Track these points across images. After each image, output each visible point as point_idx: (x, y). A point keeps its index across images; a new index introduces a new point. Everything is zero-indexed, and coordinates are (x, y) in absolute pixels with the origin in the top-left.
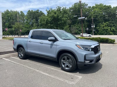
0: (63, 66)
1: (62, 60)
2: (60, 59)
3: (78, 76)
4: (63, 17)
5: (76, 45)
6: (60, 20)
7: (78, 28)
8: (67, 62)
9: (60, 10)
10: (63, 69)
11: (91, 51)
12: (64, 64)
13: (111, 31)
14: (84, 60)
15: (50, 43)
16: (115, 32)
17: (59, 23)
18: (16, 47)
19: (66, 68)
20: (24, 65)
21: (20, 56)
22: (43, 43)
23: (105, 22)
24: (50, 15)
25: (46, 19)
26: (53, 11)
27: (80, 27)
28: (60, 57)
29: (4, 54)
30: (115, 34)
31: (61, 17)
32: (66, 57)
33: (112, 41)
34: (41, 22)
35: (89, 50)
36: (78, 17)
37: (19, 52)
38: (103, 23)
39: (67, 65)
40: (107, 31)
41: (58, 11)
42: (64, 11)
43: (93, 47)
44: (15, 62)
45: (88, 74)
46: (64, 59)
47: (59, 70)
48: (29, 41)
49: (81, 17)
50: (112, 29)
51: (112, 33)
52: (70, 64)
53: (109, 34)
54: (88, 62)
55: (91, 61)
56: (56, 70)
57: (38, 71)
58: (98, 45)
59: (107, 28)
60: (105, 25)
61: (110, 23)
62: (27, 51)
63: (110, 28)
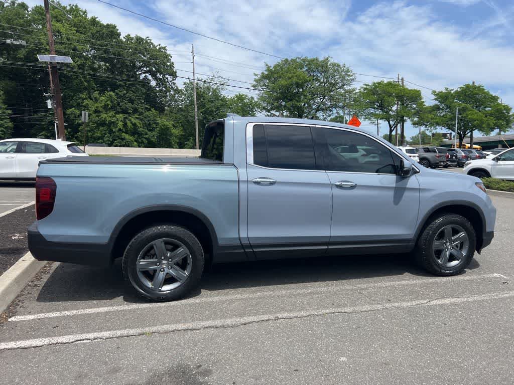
1: (436, 242)
5: (476, 184)
13: (126, 133)
16: (140, 134)
19: (450, 264)
23: (102, 92)
30: (142, 142)
32: (449, 228)
38: (96, 94)
39: (451, 254)
40: (111, 132)
50: (129, 124)
51: (132, 138)
53: (123, 143)
59: (110, 117)
60: (105, 105)
61: (120, 97)
62: (240, 238)
63: (121, 116)
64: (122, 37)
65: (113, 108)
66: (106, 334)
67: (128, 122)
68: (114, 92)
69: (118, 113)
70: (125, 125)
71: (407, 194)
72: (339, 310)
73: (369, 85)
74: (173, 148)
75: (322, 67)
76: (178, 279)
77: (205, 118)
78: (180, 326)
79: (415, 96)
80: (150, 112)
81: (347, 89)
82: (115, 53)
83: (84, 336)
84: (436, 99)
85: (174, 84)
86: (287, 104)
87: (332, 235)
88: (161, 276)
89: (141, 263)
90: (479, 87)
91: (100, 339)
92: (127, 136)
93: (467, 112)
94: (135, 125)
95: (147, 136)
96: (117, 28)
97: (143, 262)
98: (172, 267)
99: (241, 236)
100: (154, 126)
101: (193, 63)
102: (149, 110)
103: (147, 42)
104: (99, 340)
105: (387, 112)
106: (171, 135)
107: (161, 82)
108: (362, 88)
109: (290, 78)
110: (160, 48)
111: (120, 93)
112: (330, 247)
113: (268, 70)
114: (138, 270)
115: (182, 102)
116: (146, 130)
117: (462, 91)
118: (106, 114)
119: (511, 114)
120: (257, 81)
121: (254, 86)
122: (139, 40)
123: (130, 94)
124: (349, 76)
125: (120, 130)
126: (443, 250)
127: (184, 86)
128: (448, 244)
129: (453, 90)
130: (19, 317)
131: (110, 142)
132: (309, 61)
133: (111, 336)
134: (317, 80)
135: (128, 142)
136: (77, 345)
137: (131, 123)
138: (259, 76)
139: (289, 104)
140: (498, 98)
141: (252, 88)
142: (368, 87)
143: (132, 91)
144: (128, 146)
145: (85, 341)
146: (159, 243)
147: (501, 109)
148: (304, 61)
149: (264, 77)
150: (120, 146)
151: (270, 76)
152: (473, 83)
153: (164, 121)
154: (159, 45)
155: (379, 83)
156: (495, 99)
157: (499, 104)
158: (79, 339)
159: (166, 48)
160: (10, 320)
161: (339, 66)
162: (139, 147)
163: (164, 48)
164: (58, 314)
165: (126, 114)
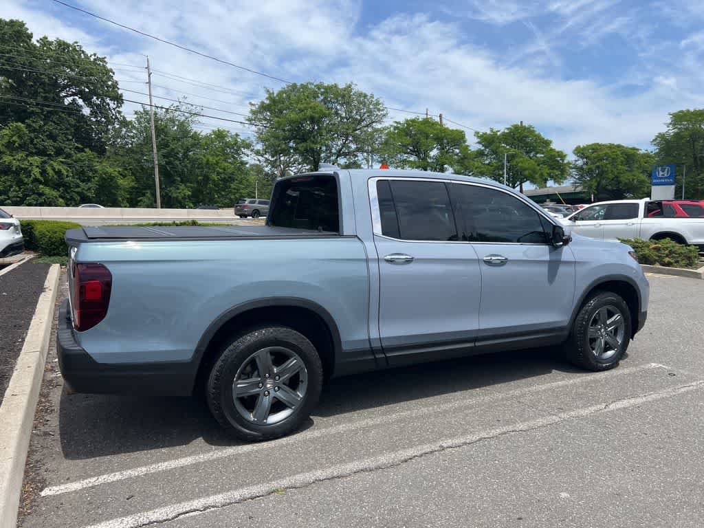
1: (592, 329)
5: (629, 253)
8: (603, 332)
13: (46, 183)
16: (66, 186)
19: (606, 355)
22: (505, 262)
30: (72, 199)
32: (604, 310)
39: (606, 342)
40: (20, 183)
46: (594, 322)
50: (50, 172)
51: (55, 193)
52: (612, 334)
53: (41, 200)
59: (18, 160)
60: (9, 142)
61: (34, 130)
62: (369, 340)
63: (36, 160)
64: (34, 41)
65: (22, 147)
66: (219, 498)
67: (49, 169)
68: (23, 122)
69: (32, 154)
70: (43, 172)
71: (562, 269)
72: (511, 428)
73: (400, 124)
74: (121, 207)
75: (344, 96)
76: (289, 405)
77: (167, 163)
78: (320, 474)
79: (457, 139)
80: (85, 154)
81: (376, 127)
82: (24, 64)
83: (186, 506)
84: (479, 143)
85: (119, 112)
86: (298, 146)
87: (481, 328)
88: (266, 401)
89: (239, 386)
90: (528, 128)
91: (213, 507)
92: (47, 190)
93: (517, 159)
94: (59, 173)
95: (79, 190)
96: (26, 26)
97: (241, 385)
98: (279, 388)
99: (371, 337)
100: (91, 174)
101: (149, 82)
102: (83, 151)
103: (74, 49)
104: (212, 509)
105: (424, 159)
106: (117, 187)
107: (99, 110)
108: (391, 126)
109: (303, 111)
110: (95, 60)
111: (34, 125)
112: (477, 344)
113: (270, 98)
114: (235, 396)
115: (132, 139)
116: (78, 181)
117: (510, 132)
118: (12, 156)
119: (565, 162)
120: (253, 112)
121: (250, 120)
122: (62, 46)
123: (50, 127)
124: (379, 110)
125: (36, 180)
126: (598, 338)
127: (136, 116)
128: (603, 330)
129: (499, 131)
130: (56, 488)
131: (18, 199)
132: (326, 88)
133: (228, 501)
134: (337, 114)
135: (48, 199)
136: (182, 522)
137: (54, 170)
138: (257, 106)
139: (302, 146)
140: (551, 142)
141: (247, 122)
142: (399, 125)
143: (54, 122)
144: (50, 205)
145: (191, 514)
146: (263, 355)
147: (554, 155)
148: (319, 87)
149: (263, 108)
150: (36, 205)
151: (273, 107)
152: (521, 122)
153: (106, 167)
154: (95, 55)
155: (413, 121)
156: (547, 143)
157: (552, 150)
158: (181, 511)
159: (106, 60)
160: (43, 494)
161: (365, 96)
162: (68, 205)
163: (103, 60)
164: (117, 476)
165: (45, 156)
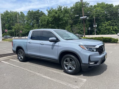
0: (66, 68)
1: (65, 62)
2: (62, 61)
3: (83, 79)
4: (64, 17)
5: (79, 45)
6: (62, 20)
7: (80, 28)
8: (70, 64)
9: (61, 9)
10: (66, 72)
11: (96, 51)
12: (67, 66)
13: (113, 31)
14: (89, 61)
15: (52, 44)
17: (60, 23)
18: (15, 49)
19: (69, 71)
20: (24, 68)
21: (20, 58)
22: (43, 44)
23: (107, 22)
24: (51, 15)
25: (46, 20)
26: (53, 11)
27: (81, 27)
28: (63, 59)
29: (3, 57)
31: (62, 17)
32: (68, 59)
33: (115, 40)
34: (41, 23)
35: (93, 51)
36: (80, 16)
37: (19, 54)
38: (106, 22)
39: (70, 68)
40: (109, 31)
41: (59, 10)
42: (65, 10)
43: (98, 47)
44: (14, 65)
45: (93, 77)
46: (66, 61)
47: (61, 73)
48: (29, 43)
49: (82, 16)
50: (114, 29)
51: (115, 32)
52: (73, 66)
54: (93, 63)
55: (96, 62)
56: (58, 72)
57: (39, 74)
58: (102, 44)
60: (108, 24)
61: (112, 22)
63: (112, 27)
64: (114, 6)
65: (110, 25)
67: (114, 28)
68: (110, 21)
76: (22, 58)
87: (40, 55)
92: (113, 32)
94: (116, 28)
114: (18, 56)
118: (108, 27)
131: (108, 33)
143: (116, 20)
